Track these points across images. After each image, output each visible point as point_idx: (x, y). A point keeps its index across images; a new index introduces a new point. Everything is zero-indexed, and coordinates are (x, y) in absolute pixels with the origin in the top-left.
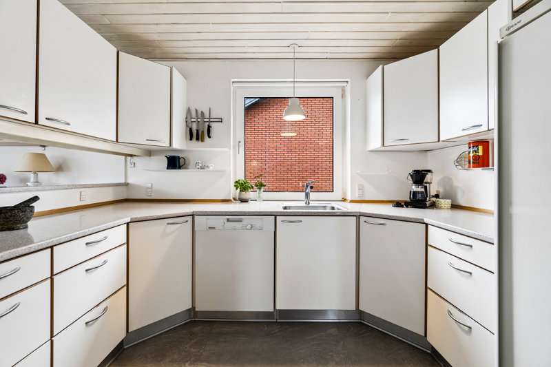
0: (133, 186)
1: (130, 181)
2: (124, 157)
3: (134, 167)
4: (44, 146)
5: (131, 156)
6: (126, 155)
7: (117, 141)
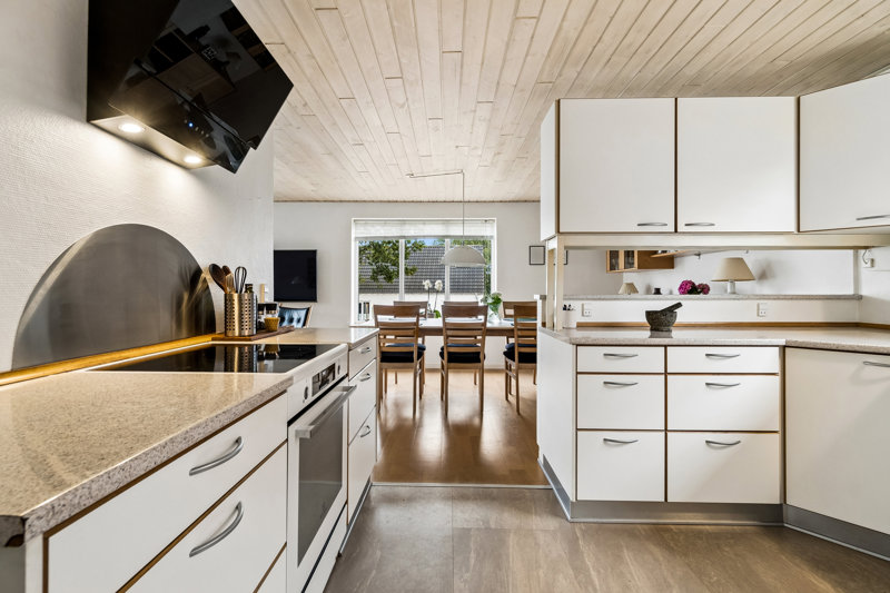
0: (870, 300)
1: (864, 292)
2: (851, 252)
3: (872, 266)
4: (699, 255)
5: (866, 248)
6: (856, 248)
7: (799, 231)
